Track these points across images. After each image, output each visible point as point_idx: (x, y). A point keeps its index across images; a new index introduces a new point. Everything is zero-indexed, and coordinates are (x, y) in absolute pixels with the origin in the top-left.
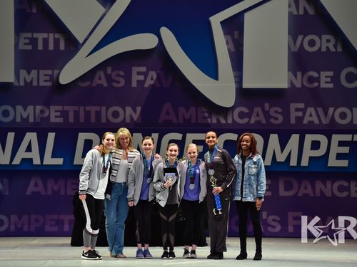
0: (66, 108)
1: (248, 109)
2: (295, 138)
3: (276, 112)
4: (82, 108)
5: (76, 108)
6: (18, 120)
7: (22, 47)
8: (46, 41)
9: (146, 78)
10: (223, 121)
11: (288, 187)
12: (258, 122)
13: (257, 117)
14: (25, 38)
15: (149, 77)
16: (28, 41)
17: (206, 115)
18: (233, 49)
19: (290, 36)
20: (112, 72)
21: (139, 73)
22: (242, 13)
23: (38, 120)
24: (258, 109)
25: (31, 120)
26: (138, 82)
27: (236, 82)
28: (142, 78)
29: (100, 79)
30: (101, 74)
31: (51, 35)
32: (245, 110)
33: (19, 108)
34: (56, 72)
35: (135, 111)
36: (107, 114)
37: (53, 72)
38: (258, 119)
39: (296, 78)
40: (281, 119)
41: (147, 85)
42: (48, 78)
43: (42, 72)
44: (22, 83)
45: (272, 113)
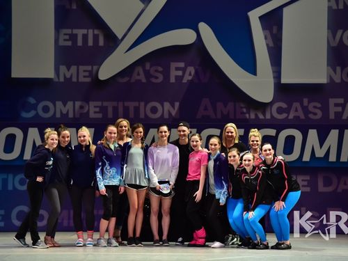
0: (105, 104)
1: (286, 104)
2: (334, 134)
3: (315, 107)
4: (121, 104)
5: (115, 104)
6: (58, 115)
7: (62, 43)
8: (85, 37)
9: (184, 73)
10: (261, 117)
11: (327, 183)
12: (297, 118)
13: (295, 112)
14: (65, 34)
15: (187, 72)
16: (67, 37)
17: (245, 110)
18: (271, 45)
19: (330, 31)
20: (151, 67)
21: (177, 69)
22: (281, 8)
23: (77, 116)
24: (296, 105)
25: (71, 115)
26: (177, 77)
27: (274, 77)
28: (180, 73)
29: (138, 74)
30: (140, 69)
31: (91, 31)
32: (284, 105)
33: (59, 104)
34: (95, 68)
35: (173, 106)
36: (145, 110)
37: (92, 68)
38: (297, 114)
39: (335, 73)
40: (319, 114)
41: (185, 81)
42: (87, 74)
43: (82, 68)
44: (62, 79)
45: (311, 108)
